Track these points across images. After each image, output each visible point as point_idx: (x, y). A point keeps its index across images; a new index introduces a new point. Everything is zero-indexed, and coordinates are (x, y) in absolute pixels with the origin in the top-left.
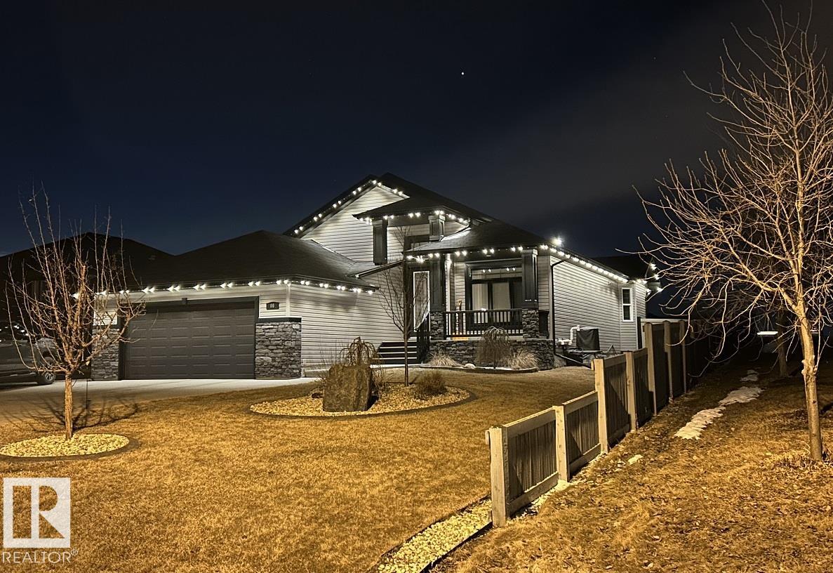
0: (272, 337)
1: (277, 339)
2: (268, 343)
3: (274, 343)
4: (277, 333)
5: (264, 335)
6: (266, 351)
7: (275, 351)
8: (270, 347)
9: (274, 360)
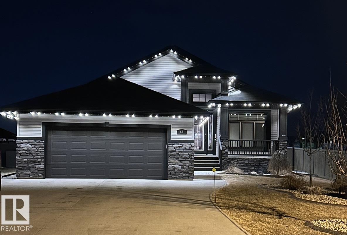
0: (182, 152)
1: (185, 154)
2: (178, 156)
3: (183, 157)
4: (185, 150)
5: (175, 151)
6: (177, 161)
7: (183, 162)
8: (180, 159)
9: (183, 167)
